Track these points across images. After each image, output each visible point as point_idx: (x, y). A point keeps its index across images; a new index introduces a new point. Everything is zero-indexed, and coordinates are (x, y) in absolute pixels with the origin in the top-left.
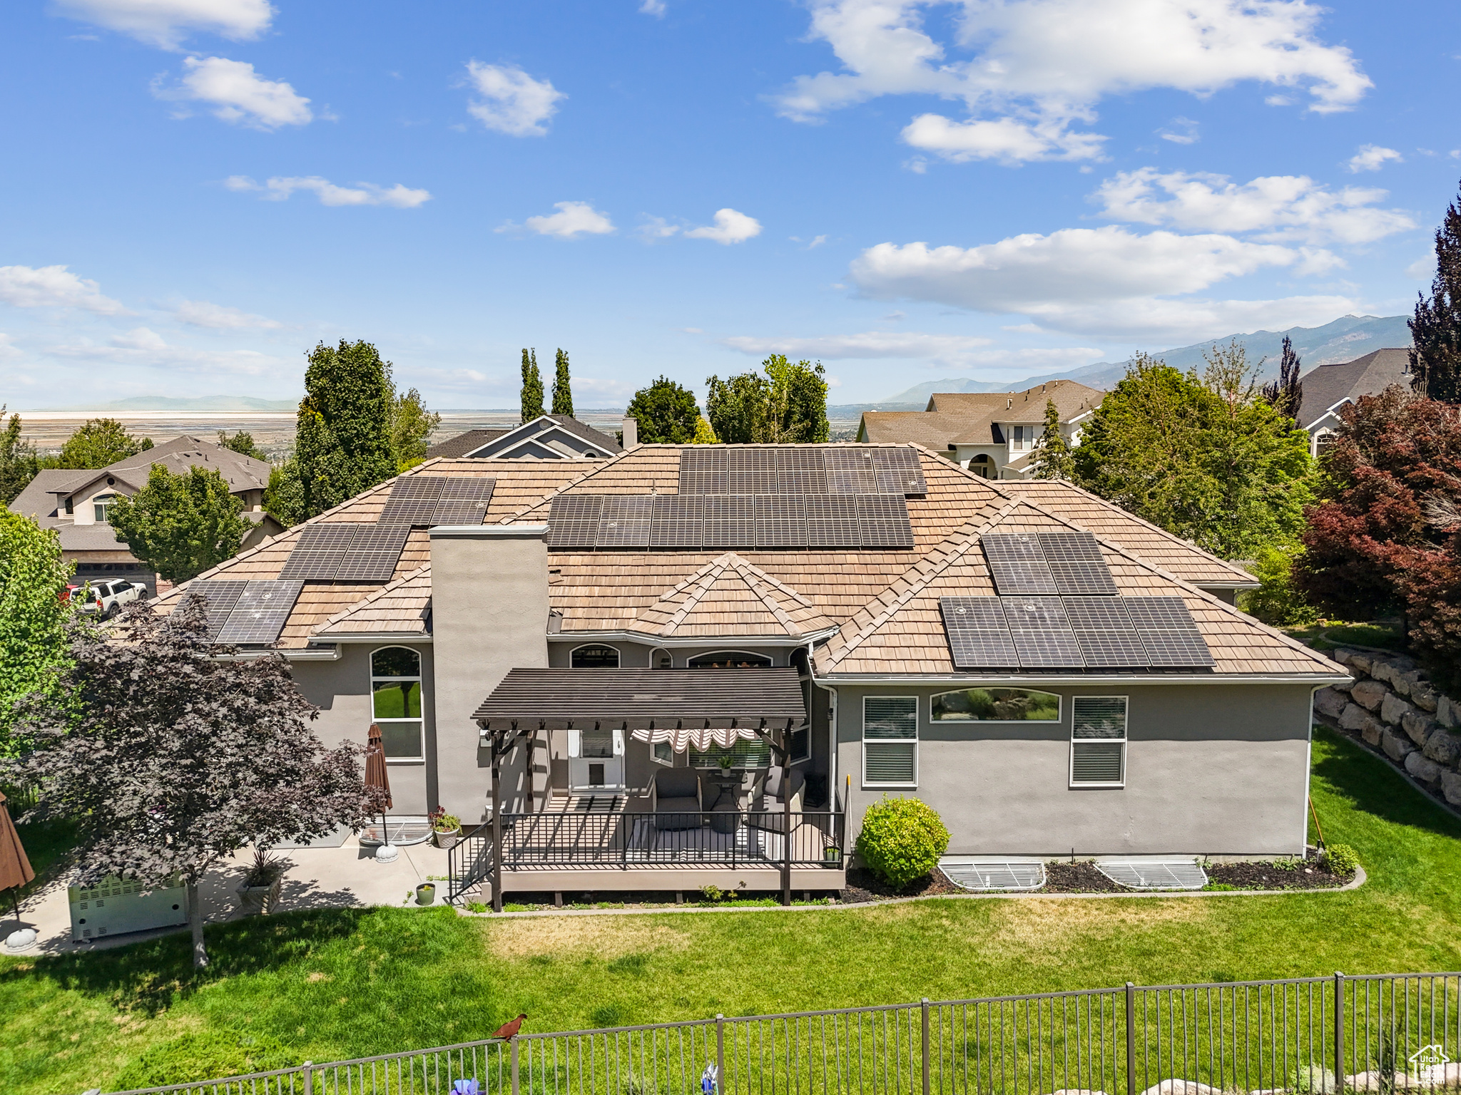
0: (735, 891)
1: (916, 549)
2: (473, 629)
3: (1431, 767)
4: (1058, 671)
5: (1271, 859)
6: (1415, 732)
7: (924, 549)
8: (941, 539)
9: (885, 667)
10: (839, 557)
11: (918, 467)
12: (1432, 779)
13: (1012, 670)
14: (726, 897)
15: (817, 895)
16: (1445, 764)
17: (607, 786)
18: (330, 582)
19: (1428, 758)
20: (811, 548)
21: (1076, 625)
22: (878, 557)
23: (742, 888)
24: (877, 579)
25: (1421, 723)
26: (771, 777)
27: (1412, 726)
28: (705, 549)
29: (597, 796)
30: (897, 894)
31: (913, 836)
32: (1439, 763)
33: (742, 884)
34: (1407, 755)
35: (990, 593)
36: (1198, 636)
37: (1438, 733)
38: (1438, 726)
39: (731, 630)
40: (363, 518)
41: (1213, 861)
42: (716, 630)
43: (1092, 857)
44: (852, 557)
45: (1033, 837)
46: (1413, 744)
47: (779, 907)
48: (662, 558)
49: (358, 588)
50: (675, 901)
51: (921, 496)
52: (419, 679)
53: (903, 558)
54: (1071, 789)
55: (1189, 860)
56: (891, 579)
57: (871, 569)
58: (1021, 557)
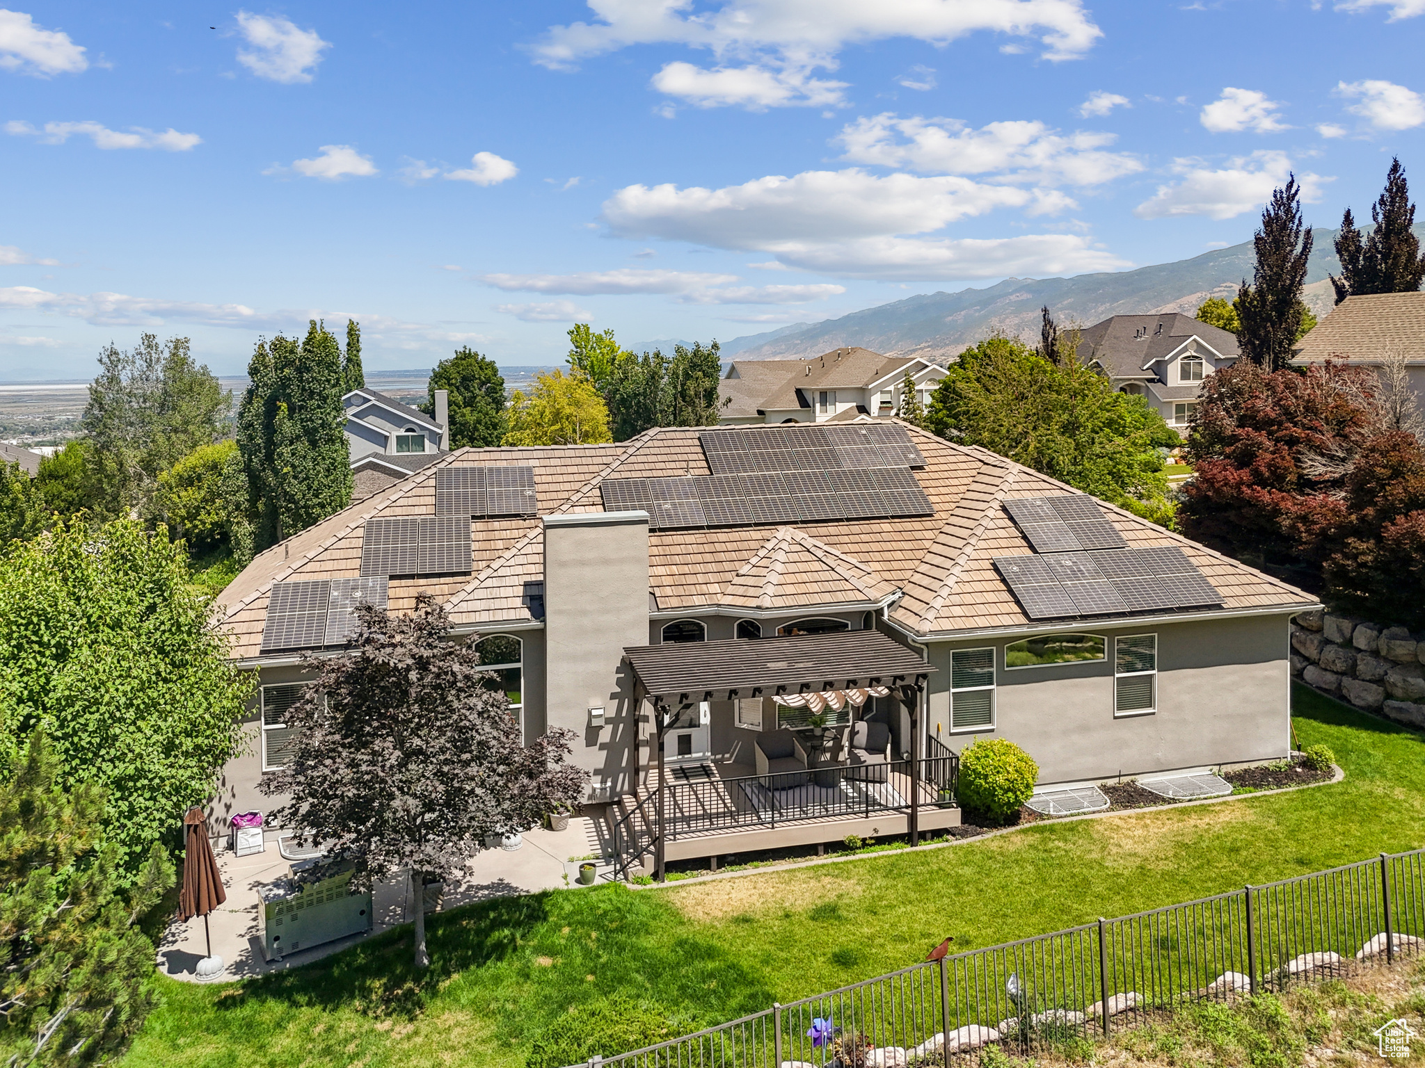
0: (871, 838)
1: (936, 516)
2: (584, 613)
3: (1330, 677)
4: (1109, 616)
5: (1265, 764)
6: (1306, 649)
7: (944, 515)
8: (954, 505)
9: (970, 623)
10: (875, 526)
11: (910, 441)
12: (1333, 687)
13: (1073, 618)
14: (865, 843)
15: (937, 834)
16: (1343, 674)
17: (694, 755)
18: (412, 577)
19: (1326, 670)
20: (848, 520)
21: (1109, 576)
22: (907, 525)
23: (875, 835)
24: (916, 545)
25: (1312, 642)
26: (858, 732)
27: (1303, 644)
28: (756, 525)
29: (685, 766)
30: (1001, 826)
31: (1017, 771)
32: (1336, 673)
33: (876, 831)
34: (1304, 668)
35: (1028, 552)
36: (1203, 578)
37: (1329, 648)
38: (1328, 642)
39: (816, 599)
40: (417, 510)
41: (1225, 769)
42: (803, 600)
43: (1133, 777)
44: (886, 526)
45: (1087, 764)
46: (1306, 659)
47: (908, 849)
48: (722, 536)
49: (442, 580)
50: (816, 854)
51: (921, 468)
52: (520, 665)
53: (929, 525)
54: (1115, 718)
55: (1205, 771)
56: (927, 544)
57: (907, 536)
58: (1042, 519)
